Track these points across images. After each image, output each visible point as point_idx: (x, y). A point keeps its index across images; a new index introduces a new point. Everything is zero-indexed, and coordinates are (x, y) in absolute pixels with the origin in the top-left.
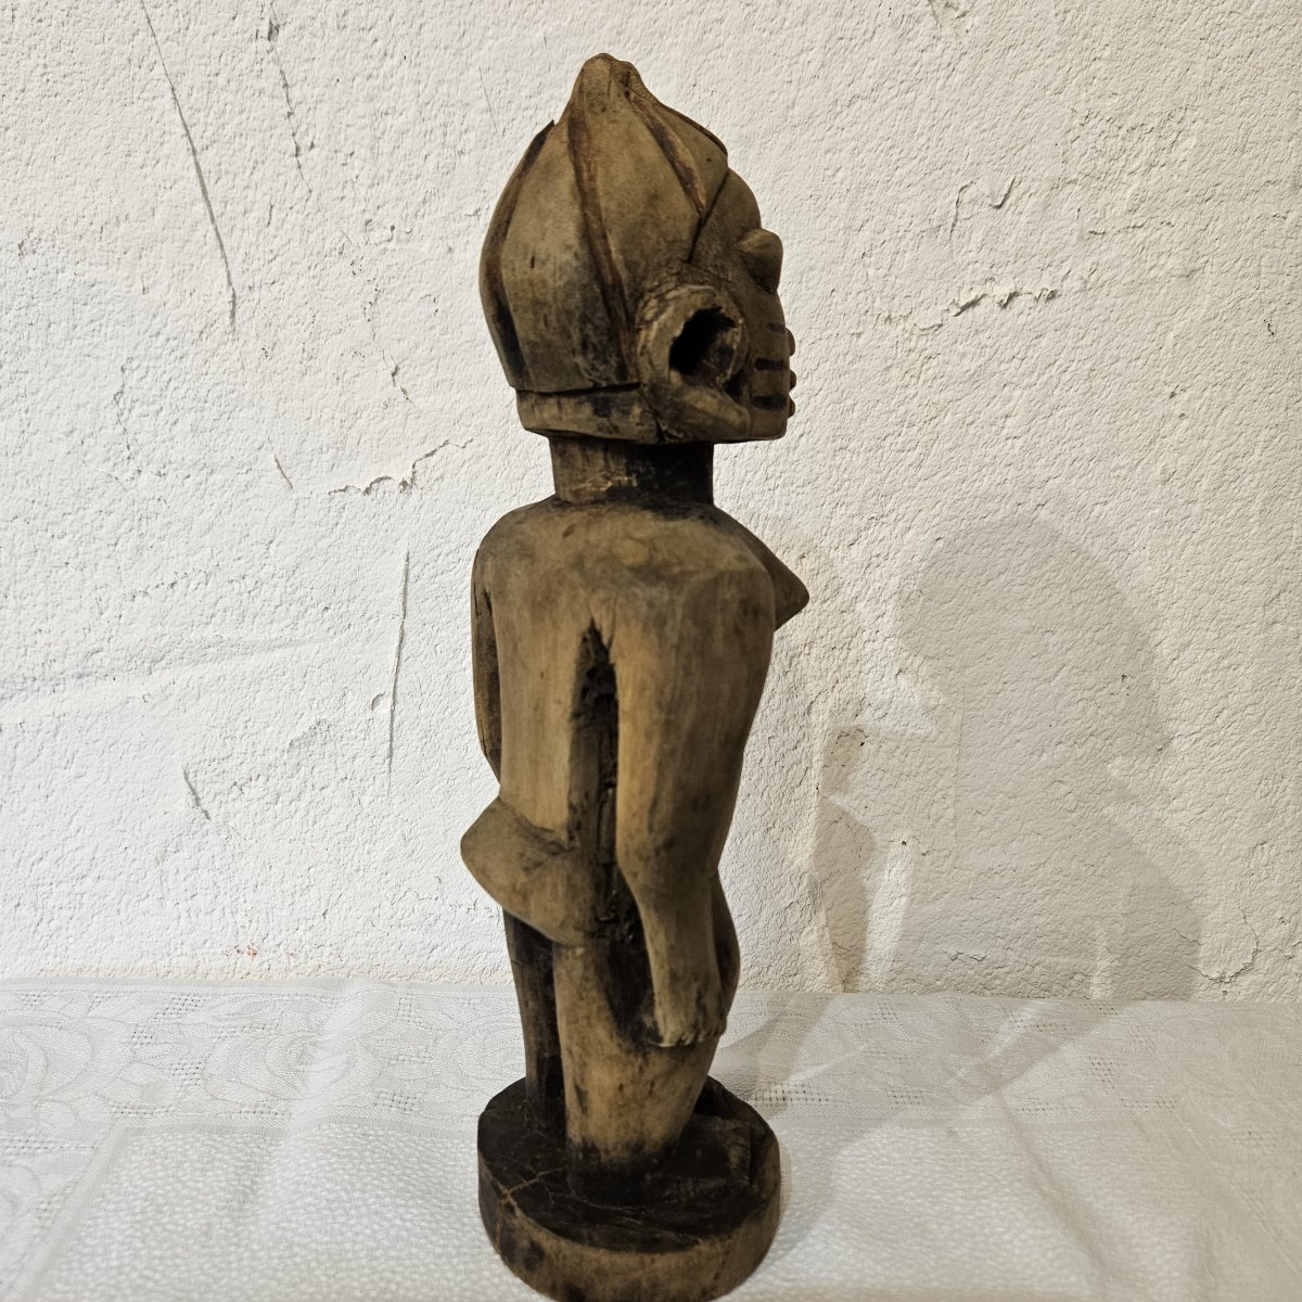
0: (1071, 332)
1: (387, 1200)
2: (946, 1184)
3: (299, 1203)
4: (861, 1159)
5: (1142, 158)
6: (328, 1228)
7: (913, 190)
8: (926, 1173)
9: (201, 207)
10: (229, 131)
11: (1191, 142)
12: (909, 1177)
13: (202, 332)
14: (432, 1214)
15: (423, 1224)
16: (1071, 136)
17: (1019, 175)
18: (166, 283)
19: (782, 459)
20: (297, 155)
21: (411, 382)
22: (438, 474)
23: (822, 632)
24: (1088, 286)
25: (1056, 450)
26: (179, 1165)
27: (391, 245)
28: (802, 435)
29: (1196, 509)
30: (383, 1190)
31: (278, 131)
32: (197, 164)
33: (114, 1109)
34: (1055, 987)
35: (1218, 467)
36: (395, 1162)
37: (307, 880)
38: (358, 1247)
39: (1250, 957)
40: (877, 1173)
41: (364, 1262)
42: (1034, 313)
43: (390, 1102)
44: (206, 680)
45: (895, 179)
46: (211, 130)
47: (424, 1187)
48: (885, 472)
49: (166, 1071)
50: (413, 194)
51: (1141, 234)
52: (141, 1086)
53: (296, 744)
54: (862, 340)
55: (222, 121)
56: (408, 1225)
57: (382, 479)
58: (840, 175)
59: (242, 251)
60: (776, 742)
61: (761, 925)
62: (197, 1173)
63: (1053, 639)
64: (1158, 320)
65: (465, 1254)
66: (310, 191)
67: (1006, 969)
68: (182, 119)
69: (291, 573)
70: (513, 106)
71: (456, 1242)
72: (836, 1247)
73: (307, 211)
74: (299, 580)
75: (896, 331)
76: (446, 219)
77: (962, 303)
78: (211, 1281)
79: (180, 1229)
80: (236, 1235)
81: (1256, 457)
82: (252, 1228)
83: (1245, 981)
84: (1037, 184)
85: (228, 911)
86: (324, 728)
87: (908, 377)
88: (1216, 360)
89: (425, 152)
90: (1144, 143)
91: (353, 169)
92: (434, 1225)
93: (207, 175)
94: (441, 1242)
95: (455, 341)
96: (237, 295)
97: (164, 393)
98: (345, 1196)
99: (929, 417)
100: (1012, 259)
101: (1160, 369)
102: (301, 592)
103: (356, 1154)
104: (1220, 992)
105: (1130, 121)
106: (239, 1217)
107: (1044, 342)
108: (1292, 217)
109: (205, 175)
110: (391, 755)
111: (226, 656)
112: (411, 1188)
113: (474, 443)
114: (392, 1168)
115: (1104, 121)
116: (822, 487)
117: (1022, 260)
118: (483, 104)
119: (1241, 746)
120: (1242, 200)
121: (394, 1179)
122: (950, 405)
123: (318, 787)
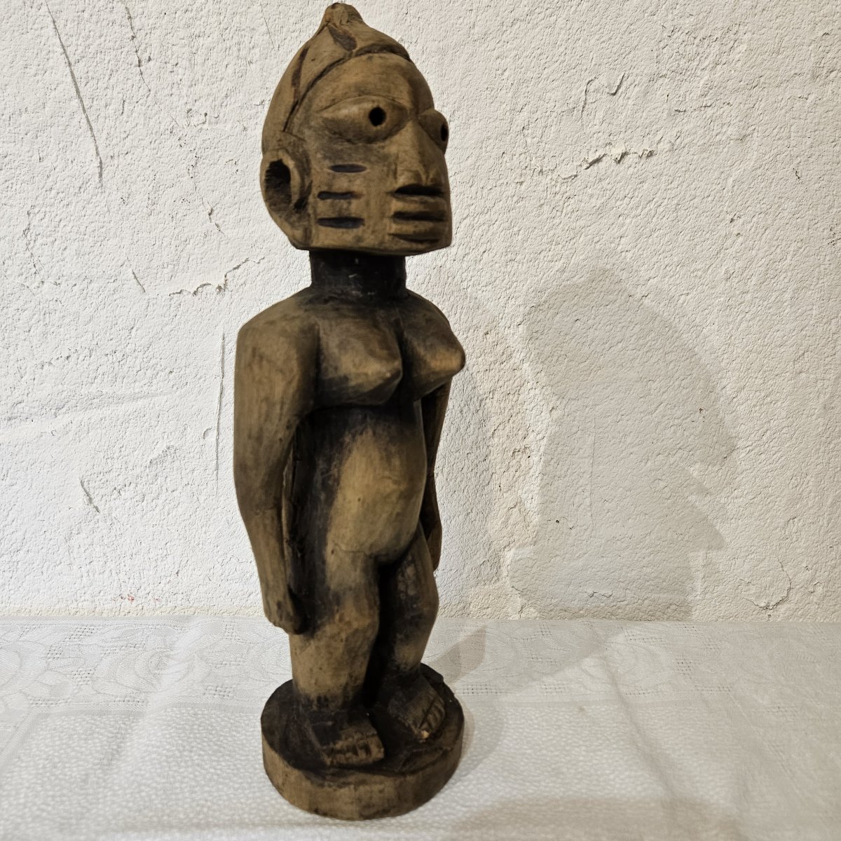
0: (663, 179)
1: (206, 757)
2: (575, 742)
3: (147, 758)
4: (521, 726)
5: (711, 59)
6: (166, 774)
7: (556, 83)
8: (563, 735)
9: (76, 102)
10: (92, 49)
11: (743, 47)
12: (551, 737)
13: (80, 188)
14: (235, 765)
15: (228, 771)
16: (662, 45)
17: (627, 72)
18: (55, 154)
19: (472, 268)
20: (139, 66)
21: (222, 220)
22: (242, 281)
23: (501, 383)
24: (675, 148)
25: (655, 259)
26: (70, 737)
27: (205, 126)
28: (485, 252)
29: (748, 297)
30: (203, 751)
31: (126, 49)
32: (72, 72)
33: (31, 702)
34: (658, 614)
35: (763, 269)
36: (213, 732)
37: (165, 551)
38: (184, 785)
39: (786, 592)
40: (531, 735)
41: (187, 795)
42: (639, 167)
43: (214, 692)
44: (93, 421)
45: (544, 76)
46: (80, 49)
47: (231, 748)
48: (540, 276)
49: (68, 676)
50: (219, 91)
51: (710, 111)
52: (51, 686)
53: (154, 462)
54: (523, 187)
55: (87, 43)
56: (219, 772)
57: (205, 285)
58: (507, 74)
59: (105, 132)
60: (472, 457)
61: (464, 576)
62: (82, 742)
63: (654, 386)
64: (722, 170)
65: (254, 787)
66: (150, 91)
67: (626, 602)
68: (61, 42)
69: (146, 349)
70: (285, 30)
71: (249, 780)
72: (498, 787)
73: (148, 105)
74: (152, 353)
75: (545, 180)
76: (241, 107)
77: (590, 160)
78: (84, 811)
79: (67, 777)
80: (104, 781)
81: (788, 261)
82: (115, 776)
83: (782, 608)
84: (639, 78)
85: (114, 572)
86: (172, 451)
87: (555, 211)
88: (761, 196)
89: (225, 63)
90: (711, 48)
91: (178, 75)
92: (235, 771)
93: (79, 80)
94: (240, 781)
95: (250, 191)
96: (103, 162)
97: (57, 229)
98: (178, 754)
99: (569, 238)
100: (623, 130)
101: (723, 203)
102: (153, 361)
103: (187, 727)
104: (766, 615)
105: (702, 34)
106: (107, 770)
107: (646, 186)
108: (811, 98)
109: (78, 80)
110: (217, 469)
111: (106, 405)
112: (222, 749)
113: (266, 260)
114: (211, 736)
115: (684, 34)
116: (499, 287)
117: (630, 130)
118: (264, 28)
119: (779, 454)
120: (778, 86)
121: (211, 744)
122: (583, 230)
123: (170, 490)
